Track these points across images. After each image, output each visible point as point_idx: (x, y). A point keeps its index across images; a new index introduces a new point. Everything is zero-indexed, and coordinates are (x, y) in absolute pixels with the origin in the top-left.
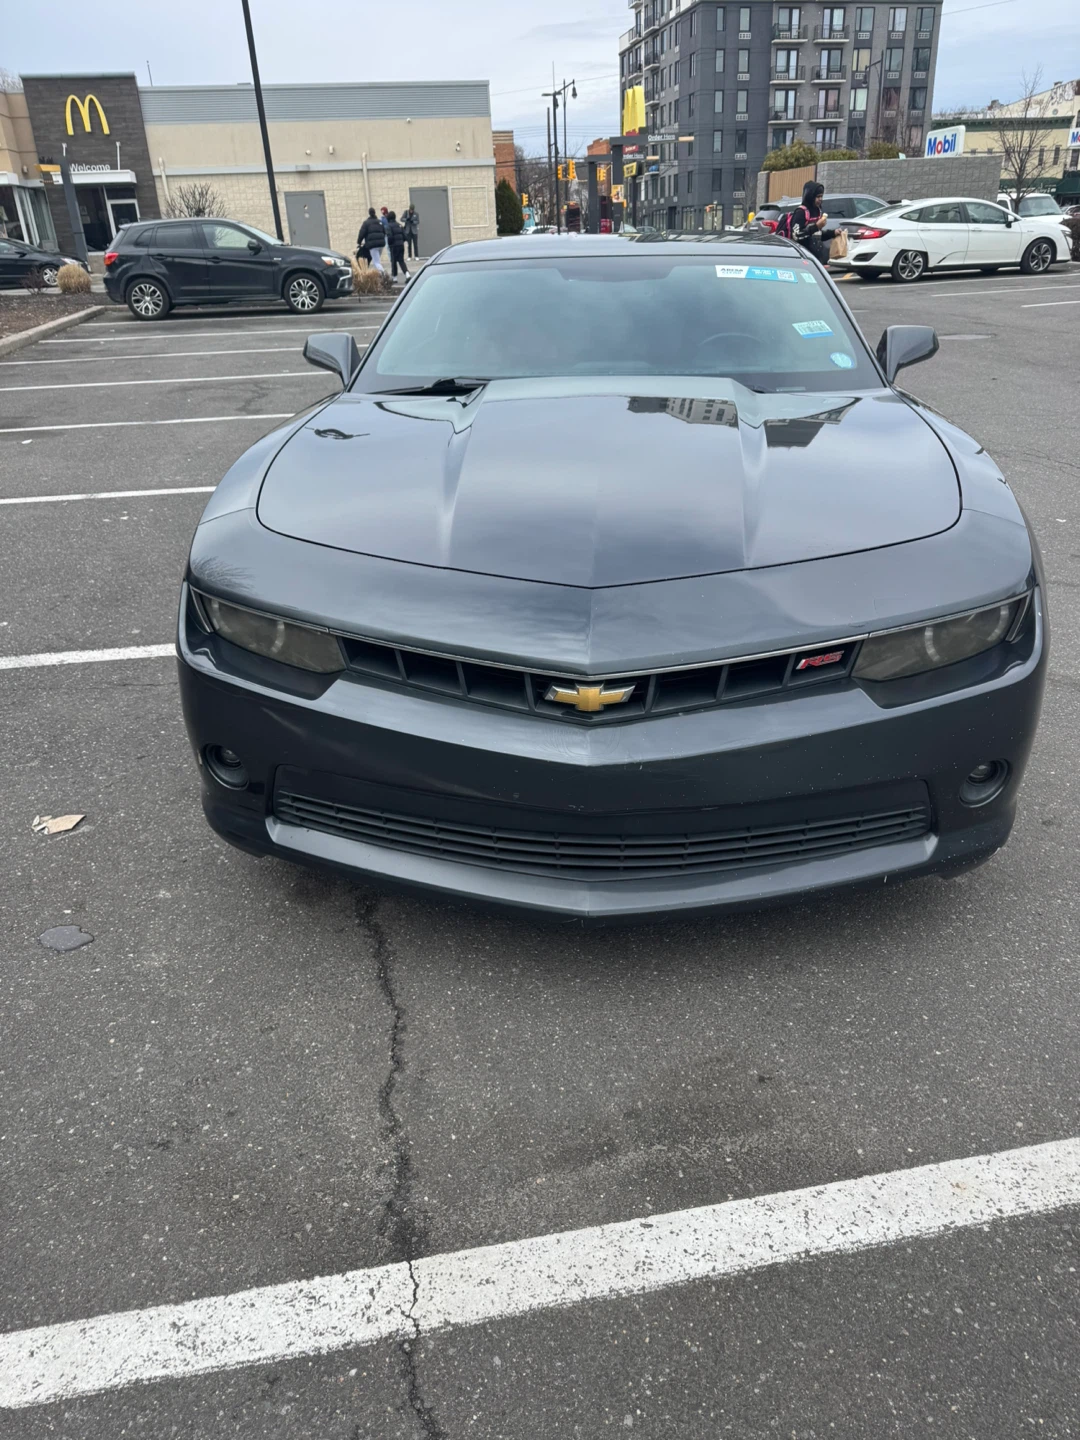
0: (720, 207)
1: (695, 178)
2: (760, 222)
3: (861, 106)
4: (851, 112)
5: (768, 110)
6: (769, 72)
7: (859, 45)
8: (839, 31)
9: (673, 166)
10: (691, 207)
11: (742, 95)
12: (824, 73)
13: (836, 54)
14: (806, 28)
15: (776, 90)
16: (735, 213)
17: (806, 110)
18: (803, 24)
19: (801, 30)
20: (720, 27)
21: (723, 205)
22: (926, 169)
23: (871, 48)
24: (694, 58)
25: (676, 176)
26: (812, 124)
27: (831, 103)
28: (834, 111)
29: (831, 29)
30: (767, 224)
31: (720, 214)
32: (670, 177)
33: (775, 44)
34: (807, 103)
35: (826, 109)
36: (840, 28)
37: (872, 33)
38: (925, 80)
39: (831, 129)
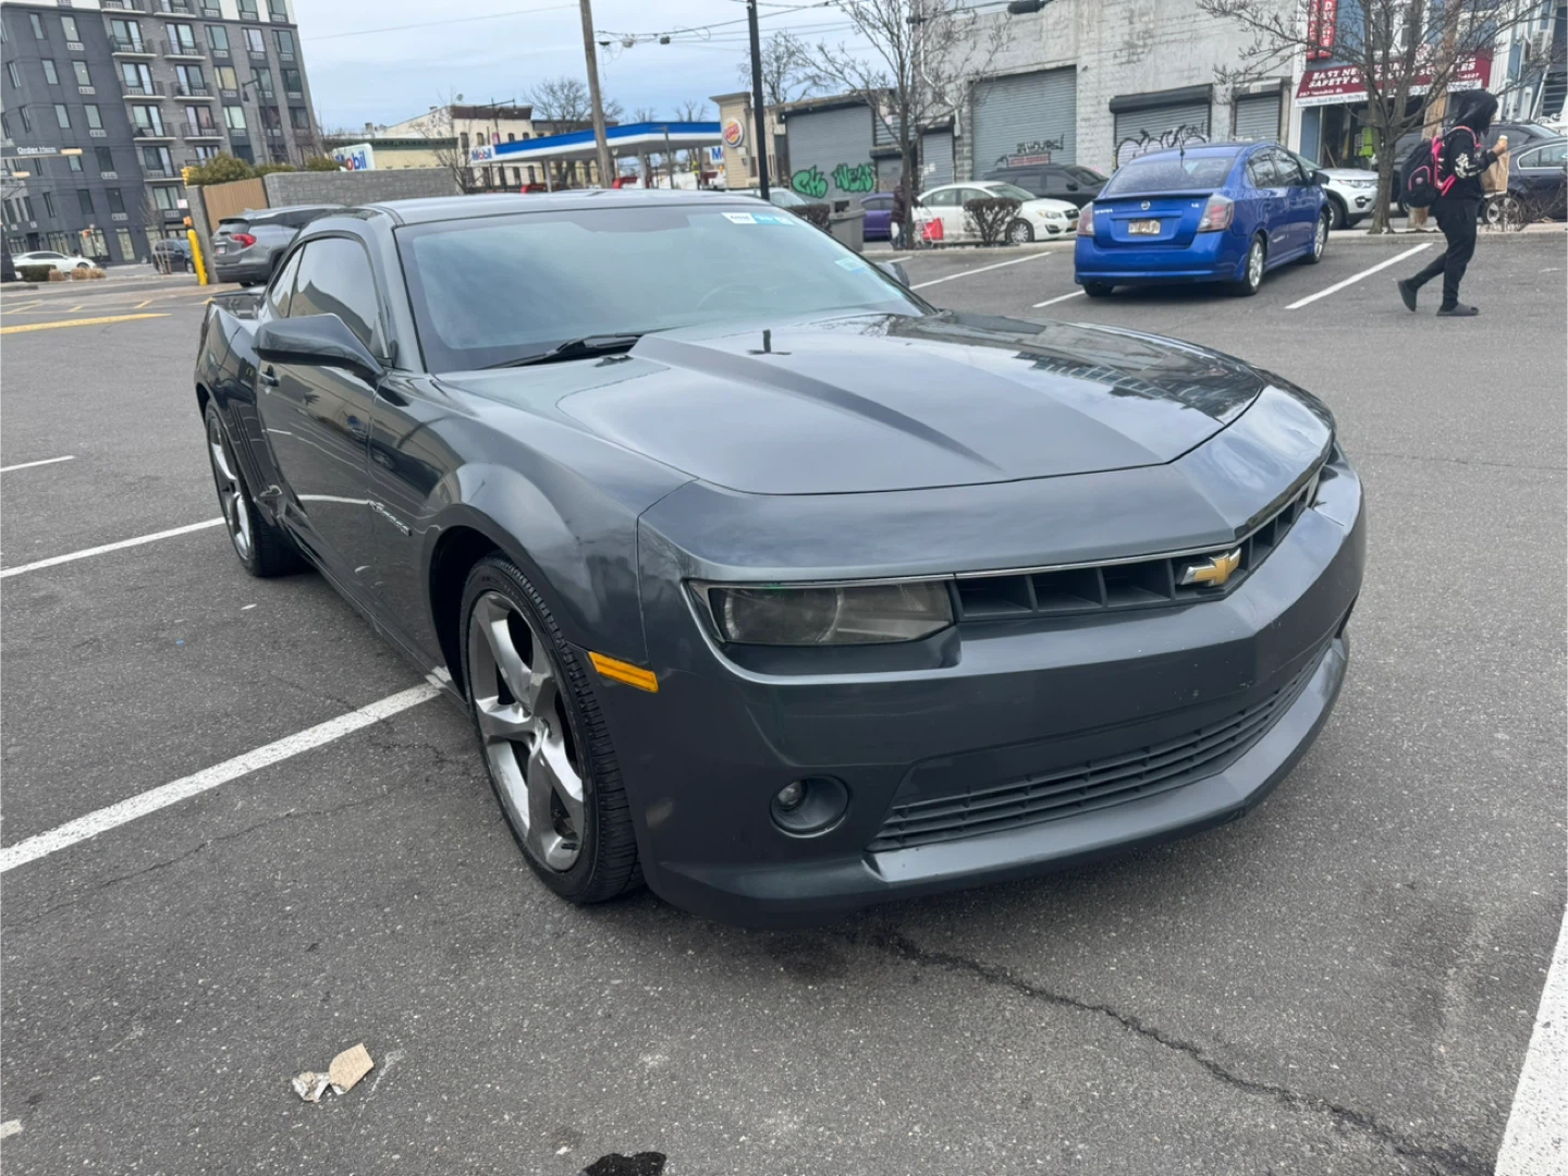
0: (99, 232)
1: (56, 201)
2: (228, 237)
3: (240, 123)
4: (229, 130)
5: (129, 127)
6: (120, 87)
7: (219, 64)
8: (190, 48)
9: (21, 188)
10: (59, 232)
11: (92, 112)
12: (186, 89)
13: (194, 71)
14: (149, 42)
15: (134, 105)
16: (120, 237)
17: (176, 126)
18: (145, 38)
19: (145, 44)
20: (39, 35)
21: (102, 229)
22: (382, 180)
23: (233, 67)
24: (13, 67)
25: (26, 199)
26: (188, 142)
27: (203, 120)
28: (209, 128)
29: (181, 46)
30: (236, 239)
31: (101, 238)
32: (17, 200)
33: (117, 57)
34: (175, 119)
35: (200, 126)
36: (192, 44)
37: (229, 51)
38: (302, 100)
39: (212, 147)
